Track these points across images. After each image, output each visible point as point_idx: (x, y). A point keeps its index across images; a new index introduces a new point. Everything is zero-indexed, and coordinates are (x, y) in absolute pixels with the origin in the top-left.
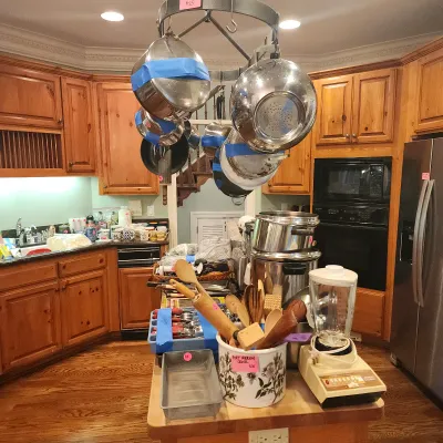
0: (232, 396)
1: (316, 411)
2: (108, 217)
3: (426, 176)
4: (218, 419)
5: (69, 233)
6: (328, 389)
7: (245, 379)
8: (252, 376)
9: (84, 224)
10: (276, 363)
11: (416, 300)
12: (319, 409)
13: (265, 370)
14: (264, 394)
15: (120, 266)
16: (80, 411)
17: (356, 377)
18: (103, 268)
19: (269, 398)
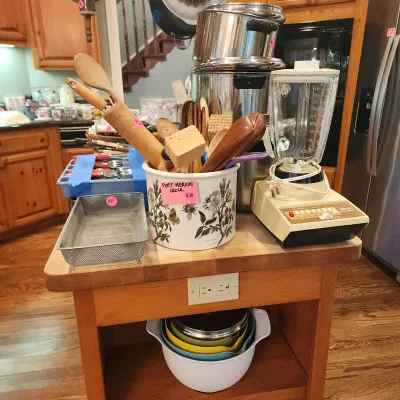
0: (164, 237)
1: (274, 252)
2: (49, 96)
3: (391, 33)
4: (144, 263)
5: (5, 109)
6: (293, 222)
7: (181, 214)
8: (190, 209)
9: (22, 102)
10: (223, 193)
11: (368, 171)
12: (278, 250)
13: (208, 200)
14: (206, 232)
15: (65, 146)
16: (28, 286)
17: (329, 209)
18: (46, 147)
19: (214, 237)
